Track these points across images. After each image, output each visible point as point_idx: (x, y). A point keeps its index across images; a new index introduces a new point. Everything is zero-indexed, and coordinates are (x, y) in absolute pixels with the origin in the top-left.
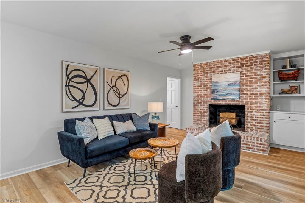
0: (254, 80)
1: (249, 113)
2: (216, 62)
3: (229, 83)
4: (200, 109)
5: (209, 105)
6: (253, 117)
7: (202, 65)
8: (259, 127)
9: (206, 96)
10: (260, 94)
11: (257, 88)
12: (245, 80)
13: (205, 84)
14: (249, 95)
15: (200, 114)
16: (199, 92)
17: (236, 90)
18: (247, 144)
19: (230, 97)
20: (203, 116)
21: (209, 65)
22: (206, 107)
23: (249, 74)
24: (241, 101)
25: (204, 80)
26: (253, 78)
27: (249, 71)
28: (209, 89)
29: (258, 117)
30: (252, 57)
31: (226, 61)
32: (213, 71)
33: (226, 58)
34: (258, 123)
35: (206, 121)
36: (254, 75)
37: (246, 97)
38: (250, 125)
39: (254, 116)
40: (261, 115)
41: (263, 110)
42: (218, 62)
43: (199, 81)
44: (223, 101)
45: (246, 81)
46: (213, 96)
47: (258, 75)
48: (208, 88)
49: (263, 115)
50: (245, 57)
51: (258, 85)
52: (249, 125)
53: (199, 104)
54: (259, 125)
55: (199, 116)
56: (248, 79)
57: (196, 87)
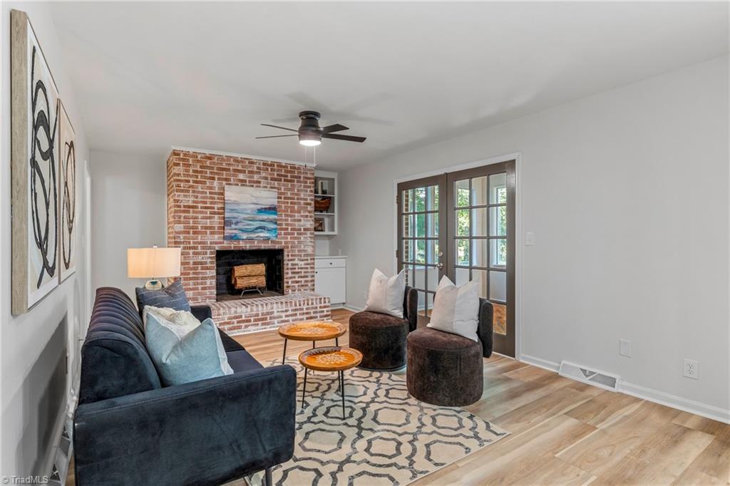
0: (296, 207)
1: (290, 263)
2: (232, 160)
3: (259, 207)
4: (195, 263)
5: (217, 251)
6: (295, 269)
7: (199, 156)
8: (303, 283)
9: (208, 231)
10: (305, 229)
11: (300, 220)
12: (283, 205)
13: (205, 203)
14: (289, 231)
15: (194, 273)
16: (191, 221)
17: (271, 221)
18: (307, 313)
19: (262, 235)
20: (202, 278)
21: (215, 160)
22: (208, 256)
23: (289, 195)
24: (278, 243)
25: (203, 192)
26: (295, 203)
27: (289, 190)
28: (216, 216)
29: (302, 268)
30: (293, 167)
31: (252, 163)
32: (224, 177)
33: (254, 158)
34: (301, 277)
35: (209, 288)
36: (296, 197)
37: (285, 234)
38: (292, 282)
39: (297, 267)
40: (305, 264)
41: (307, 255)
42: (236, 160)
43: (191, 194)
44: (246, 243)
45: (285, 207)
46: (228, 231)
47: (301, 199)
48: (215, 213)
49: (308, 264)
50: (284, 164)
51: (302, 216)
52: (290, 284)
53: (191, 251)
54: (303, 280)
55: (191, 279)
56: (287, 203)
57: (182, 209)
